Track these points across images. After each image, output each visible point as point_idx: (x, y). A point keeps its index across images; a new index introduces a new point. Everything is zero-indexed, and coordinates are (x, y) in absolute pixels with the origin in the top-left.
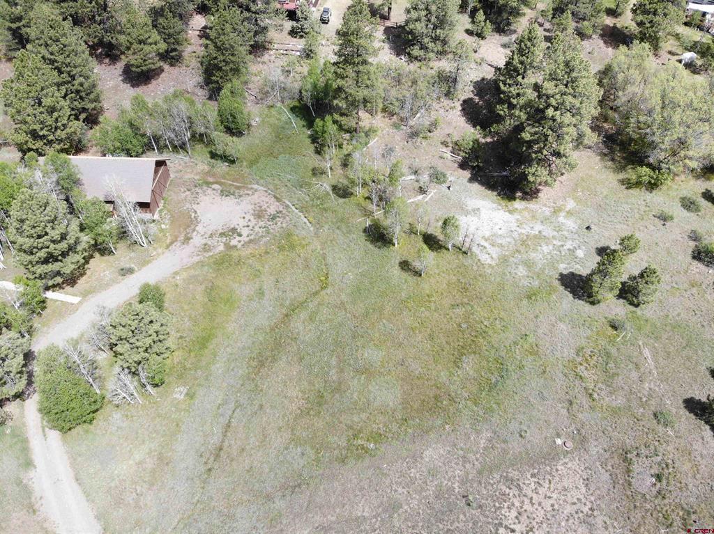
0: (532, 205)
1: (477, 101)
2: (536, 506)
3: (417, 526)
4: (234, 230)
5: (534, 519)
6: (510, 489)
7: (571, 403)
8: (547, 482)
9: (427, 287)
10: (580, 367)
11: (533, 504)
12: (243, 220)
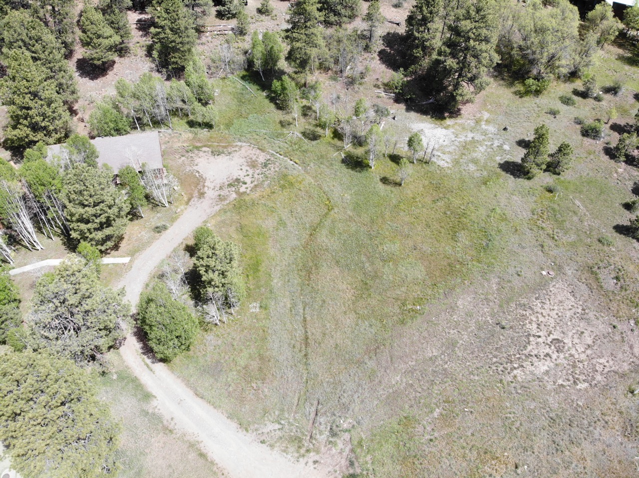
0: (459, 120)
1: (389, 51)
2: (547, 317)
3: (475, 351)
4: (238, 180)
5: (549, 326)
6: (526, 311)
7: (542, 246)
8: (548, 300)
9: (409, 192)
10: (538, 222)
11: (544, 317)
12: (241, 171)
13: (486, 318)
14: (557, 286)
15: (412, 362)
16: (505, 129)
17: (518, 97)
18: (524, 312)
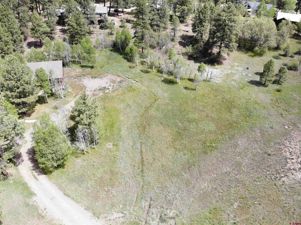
4: (105, 88)
12: (107, 84)
13: (257, 150)
14: (296, 133)
15: (214, 175)
16: (248, 68)
17: (251, 57)
18: (280, 147)
